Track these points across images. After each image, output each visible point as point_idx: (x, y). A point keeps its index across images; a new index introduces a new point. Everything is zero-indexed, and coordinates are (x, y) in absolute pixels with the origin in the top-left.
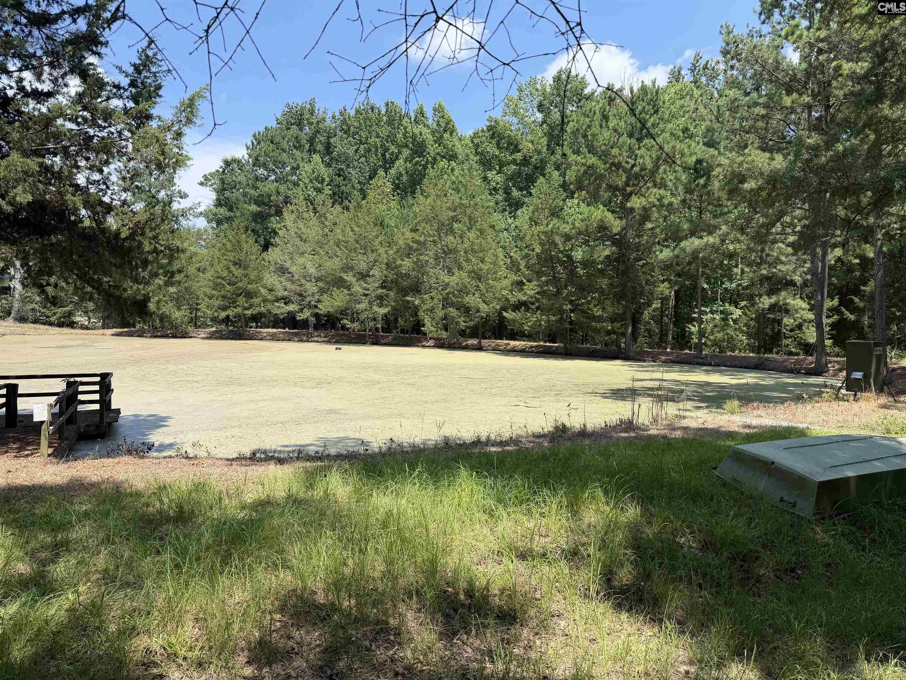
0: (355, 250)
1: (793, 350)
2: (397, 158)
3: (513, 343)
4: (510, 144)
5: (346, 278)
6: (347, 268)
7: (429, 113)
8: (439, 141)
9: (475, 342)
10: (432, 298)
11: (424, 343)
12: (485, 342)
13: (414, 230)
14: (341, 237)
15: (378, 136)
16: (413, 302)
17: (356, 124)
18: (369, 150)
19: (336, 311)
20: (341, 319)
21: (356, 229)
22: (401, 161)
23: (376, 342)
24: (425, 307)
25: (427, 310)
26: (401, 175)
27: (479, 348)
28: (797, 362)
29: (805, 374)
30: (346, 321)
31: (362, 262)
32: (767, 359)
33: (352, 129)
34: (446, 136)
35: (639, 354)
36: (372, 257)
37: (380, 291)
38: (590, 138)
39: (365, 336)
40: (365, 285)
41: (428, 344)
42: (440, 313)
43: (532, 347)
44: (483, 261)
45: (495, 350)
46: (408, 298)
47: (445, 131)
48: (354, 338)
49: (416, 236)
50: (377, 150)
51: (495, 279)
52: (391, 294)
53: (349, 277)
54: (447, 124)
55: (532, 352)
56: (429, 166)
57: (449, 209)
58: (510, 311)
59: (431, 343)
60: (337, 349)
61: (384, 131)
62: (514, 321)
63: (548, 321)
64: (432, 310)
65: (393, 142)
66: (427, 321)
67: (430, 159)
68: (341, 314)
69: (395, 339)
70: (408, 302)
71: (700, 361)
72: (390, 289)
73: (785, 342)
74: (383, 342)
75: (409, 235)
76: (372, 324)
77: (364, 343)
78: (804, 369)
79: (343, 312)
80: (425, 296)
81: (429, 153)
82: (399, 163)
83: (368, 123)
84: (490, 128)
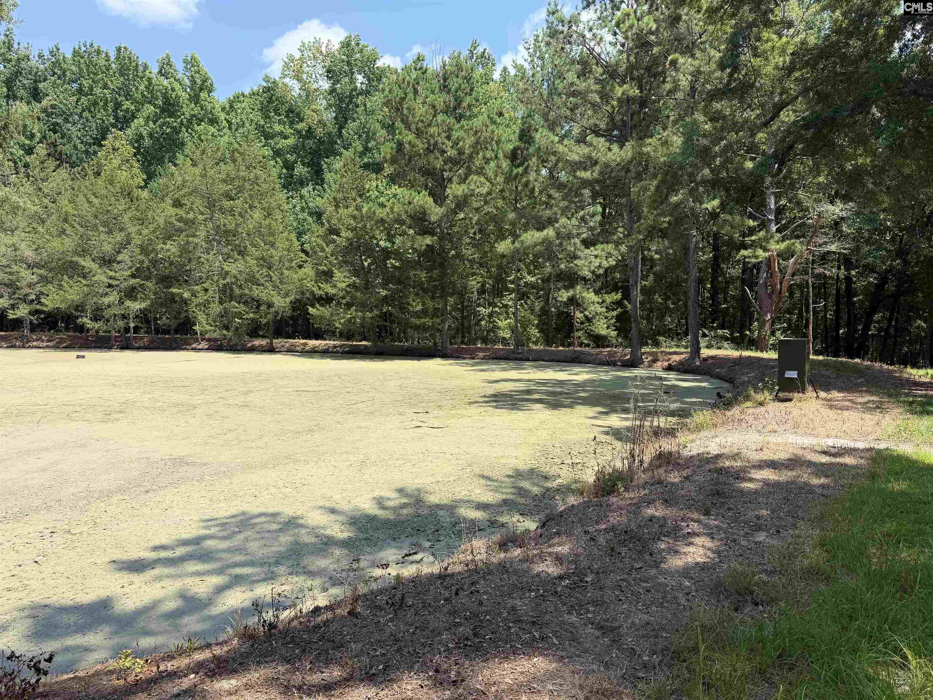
0: (95, 228)
1: (586, 342)
2: (134, 117)
3: (313, 343)
4: (291, 110)
5: (83, 263)
6: (84, 252)
7: (179, 66)
8: (195, 99)
9: (264, 342)
10: (206, 290)
11: (194, 346)
12: (278, 342)
13: (177, 204)
14: (71, 210)
15: (105, 87)
16: (180, 295)
17: (74, 68)
18: (95, 104)
19: (69, 307)
20: (77, 318)
21: (96, 201)
22: (141, 120)
23: (126, 346)
24: (196, 301)
25: (199, 305)
26: (141, 137)
27: (271, 350)
28: (610, 354)
29: (622, 366)
30: (85, 320)
31: (105, 244)
32: (581, 353)
33: (68, 74)
34: (204, 95)
35: (456, 350)
36: (119, 237)
37: (133, 281)
38: (405, 112)
39: (110, 338)
40: (112, 274)
41: (200, 347)
42: (216, 308)
43: (335, 347)
44: (273, 245)
45: (291, 351)
46: (175, 290)
47: (201, 89)
48: (92, 342)
49: (181, 212)
50: (106, 104)
51: (290, 268)
52: (149, 284)
53: (87, 263)
54: (205, 81)
55: (337, 352)
56: (184, 129)
57: (224, 181)
58: (317, 306)
59: (204, 345)
60: (78, 357)
61: (116, 82)
62: (322, 318)
63: (363, 318)
64: (206, 305)
65: (128, 96)
66: (201, 317)
67: (185, 120)
68: (76, 310)
69: (152, 341)
70: (173, 294)
71: (519, 356)
72: (148, 278)
73: (577, 334)
74: (137, 345)
75: (172, 211)
76: (121, 323)
77: (110, 348)
78: (619, 360)
79: (80, 308)
80: (196, 288)
81: (183, 114)
82: (139, 121)
83: (92, 69)
84: (267, 90)
